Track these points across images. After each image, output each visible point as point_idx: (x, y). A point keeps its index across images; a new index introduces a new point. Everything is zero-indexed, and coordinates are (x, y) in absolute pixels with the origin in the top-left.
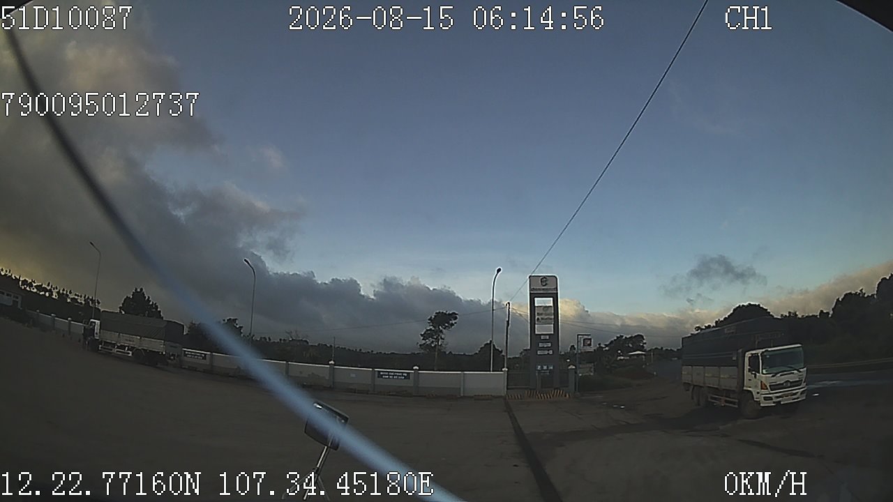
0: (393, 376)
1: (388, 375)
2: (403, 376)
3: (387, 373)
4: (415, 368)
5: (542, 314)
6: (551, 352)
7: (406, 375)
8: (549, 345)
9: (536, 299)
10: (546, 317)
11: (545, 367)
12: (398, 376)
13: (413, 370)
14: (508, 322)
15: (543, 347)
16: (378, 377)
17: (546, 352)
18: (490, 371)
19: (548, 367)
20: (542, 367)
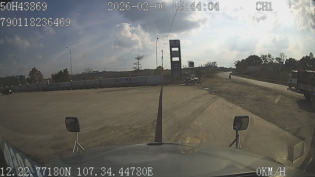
0: (122, 80)
1: (121, 80)
2: (126, 79)
3: (120, 79)
4: (129, 76)
5: (174, 54)
6: (178, 68)
7: (127, 79)
8: (178, 65)
9: (172, 48)
10: (176, 55)
11: (177, 73)
12: (124, 79)
13: (129, 77)
14: (162, 57)
15: (176, 66)
16: (117, 81)
17: (177, 68)
18: (157, 75)
19: (178, 73)
20: (176, 73)
